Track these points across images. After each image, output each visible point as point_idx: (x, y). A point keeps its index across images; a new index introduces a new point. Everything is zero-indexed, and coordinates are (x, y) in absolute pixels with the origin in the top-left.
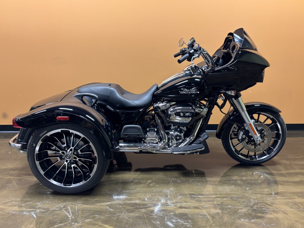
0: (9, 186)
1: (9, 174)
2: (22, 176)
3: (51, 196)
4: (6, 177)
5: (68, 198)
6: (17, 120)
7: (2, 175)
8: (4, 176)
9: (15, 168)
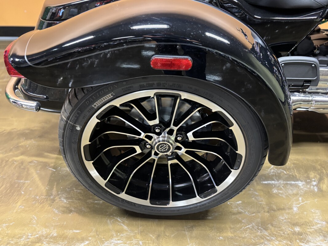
0: (26, 185)
1: (17, 147)
2: (46, 154)
3: (123, 223)
4: (15, 158)
5: (162, 228)
6: (17, 60)
7: (6, 152)
8: (11, 153)
9: (27, 131)
